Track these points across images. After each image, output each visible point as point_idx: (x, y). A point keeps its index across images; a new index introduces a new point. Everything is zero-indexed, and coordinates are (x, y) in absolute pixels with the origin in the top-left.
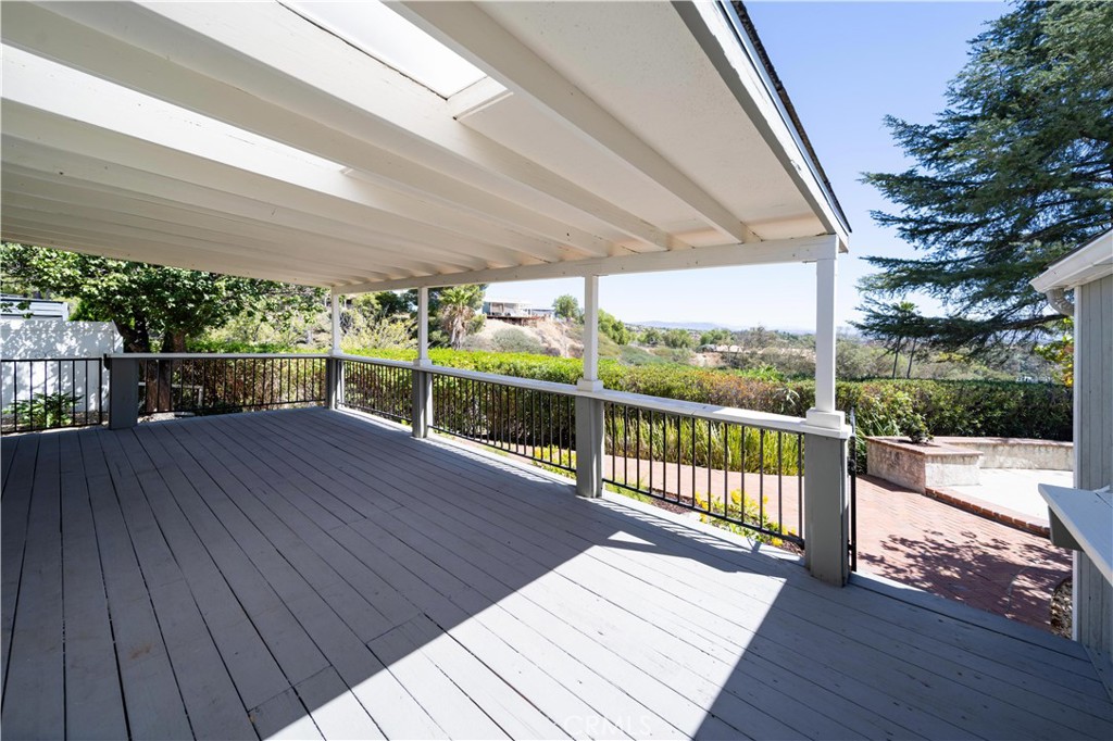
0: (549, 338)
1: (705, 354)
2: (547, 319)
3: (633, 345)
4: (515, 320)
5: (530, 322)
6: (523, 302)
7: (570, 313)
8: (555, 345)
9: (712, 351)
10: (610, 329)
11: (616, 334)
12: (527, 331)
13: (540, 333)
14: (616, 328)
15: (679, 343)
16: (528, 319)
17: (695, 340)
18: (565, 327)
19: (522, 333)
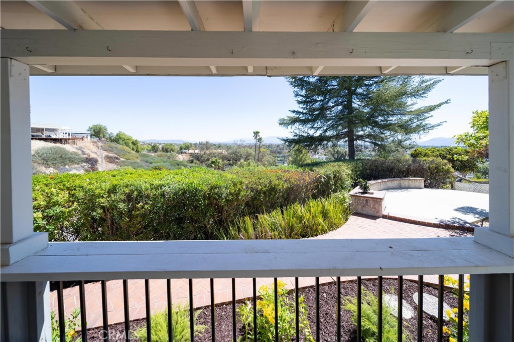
0: (87, 152)
1: (182, 154)
2: (85, 139)
3: (145, 152)
4: (55, 140)
5: (70, 141)
6: (63, 128)
7: (101, 136)
8: (93, 156)
9: (186, 153)
10: (130, 144)
11: (134, 147)
12: (68, 148)
13: (80, 149)
14: (134, 143)
15: (169, 150)
16: (69, 139)
17: (177, 148)
18: (100, 144)
19: (64, 149)
